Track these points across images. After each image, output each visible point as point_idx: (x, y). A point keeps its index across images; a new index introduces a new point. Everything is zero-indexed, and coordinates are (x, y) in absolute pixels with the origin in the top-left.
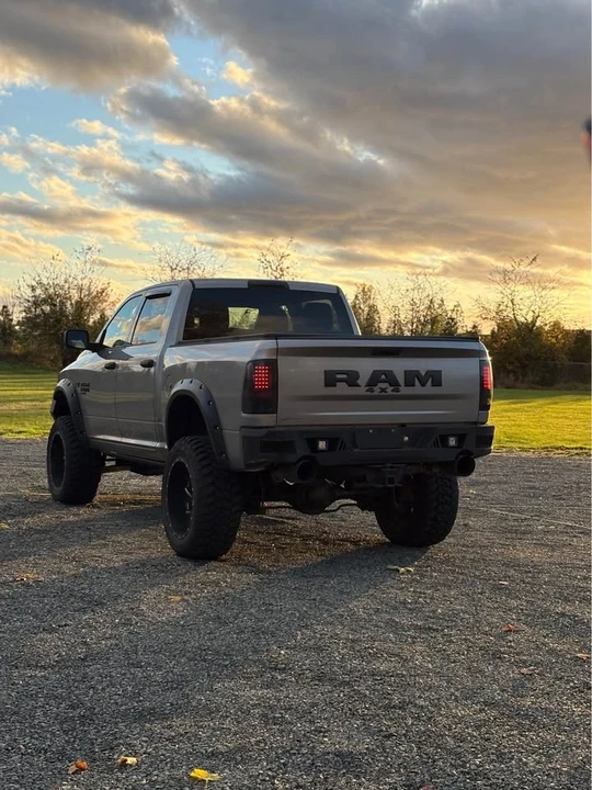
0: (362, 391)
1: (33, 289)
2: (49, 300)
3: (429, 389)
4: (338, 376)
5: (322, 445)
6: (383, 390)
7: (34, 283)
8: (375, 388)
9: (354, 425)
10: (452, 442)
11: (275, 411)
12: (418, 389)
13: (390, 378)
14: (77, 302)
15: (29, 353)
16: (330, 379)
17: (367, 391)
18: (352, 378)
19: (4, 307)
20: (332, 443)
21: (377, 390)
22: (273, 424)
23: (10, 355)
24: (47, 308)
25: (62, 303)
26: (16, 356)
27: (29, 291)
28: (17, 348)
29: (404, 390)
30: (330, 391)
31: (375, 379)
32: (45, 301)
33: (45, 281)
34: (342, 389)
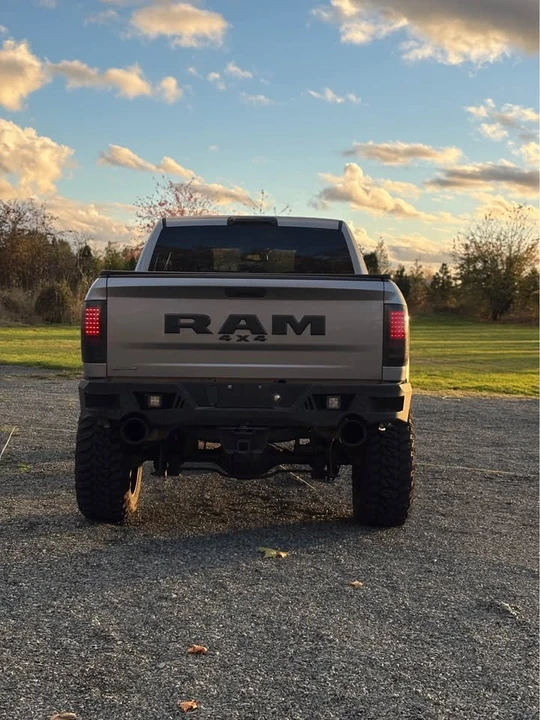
0: (214, 338)
1: (467, 247)
2: (482, 257)
3: (307, 337)
4: (182, 321)
5: (155, 401)
6: (243, 338)
7: (468, 243)
8: (231, 336)
9: (202, 378)
10: (334, 402)
11: (104, 360)
12: (290, 338)
13: (253, 324)
14: (508, 258)
15: (462, 307)
16: (173, 324)
17: (221, 339)
18: (201, 324)
19: (444, 265)
20: (168, 399)
21: (234, 338)
22: (104, 375)
23: (446, 309)
24: (479, 265)
25: (494, 261)
26: (452, 310)
27: (463, 250)
28: (452, 303)
29: (271, 339)
30: (173, 338)
31: (232, 324)
32: (476, 259)
33: (478, 240)
34: (187, 335)
